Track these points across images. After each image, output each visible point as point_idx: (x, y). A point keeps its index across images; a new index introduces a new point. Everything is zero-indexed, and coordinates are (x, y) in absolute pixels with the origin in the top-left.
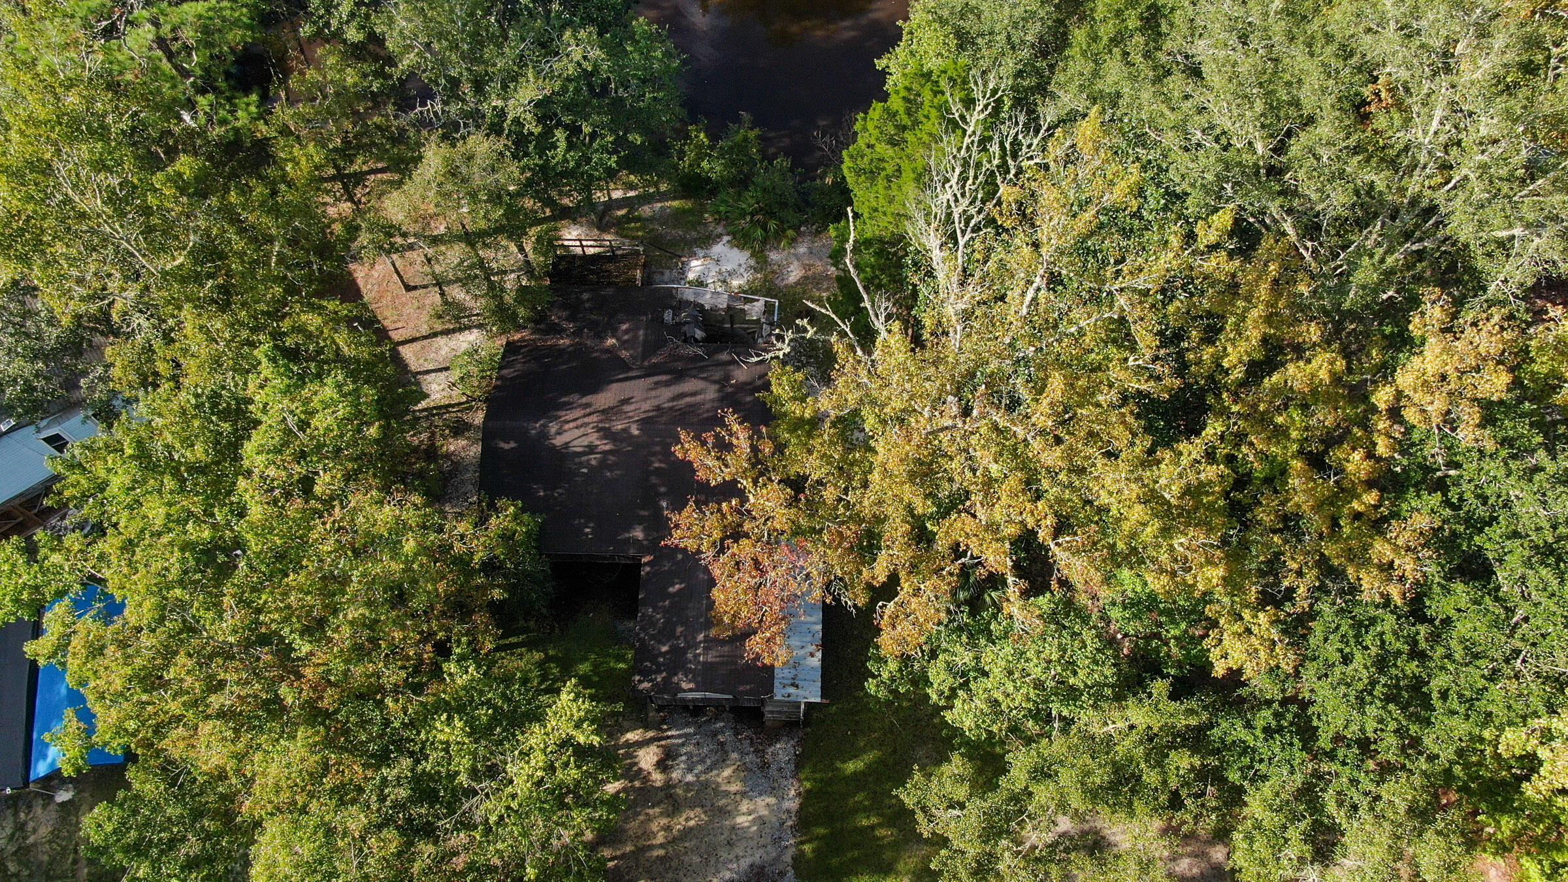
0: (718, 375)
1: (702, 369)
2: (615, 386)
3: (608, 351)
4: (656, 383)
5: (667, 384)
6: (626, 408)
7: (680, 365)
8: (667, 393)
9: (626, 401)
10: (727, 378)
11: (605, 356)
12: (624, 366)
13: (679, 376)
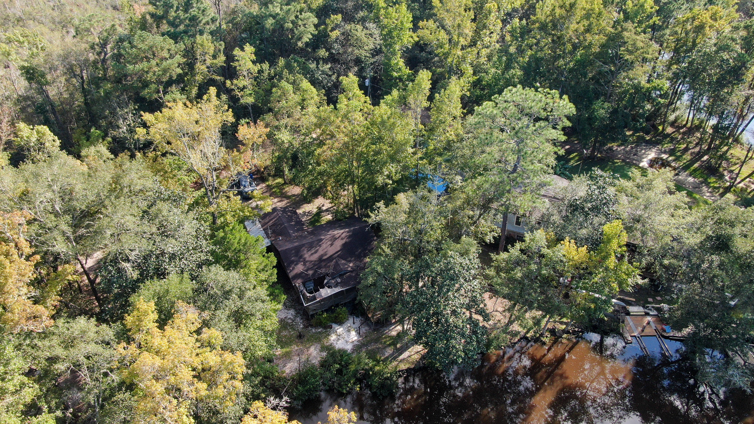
0: (308, 264)
1: (314, 265)
2: (339, 249)
3: (350, 261)
4: (326, 255)
5: (322, 256)
6: (329, 243)
7: (323, 264)
8: (321, 252)
9: (332, 245)
10: (305, 265)
11: (349, 259)
12: (341, 257)
13: (320, 260)
